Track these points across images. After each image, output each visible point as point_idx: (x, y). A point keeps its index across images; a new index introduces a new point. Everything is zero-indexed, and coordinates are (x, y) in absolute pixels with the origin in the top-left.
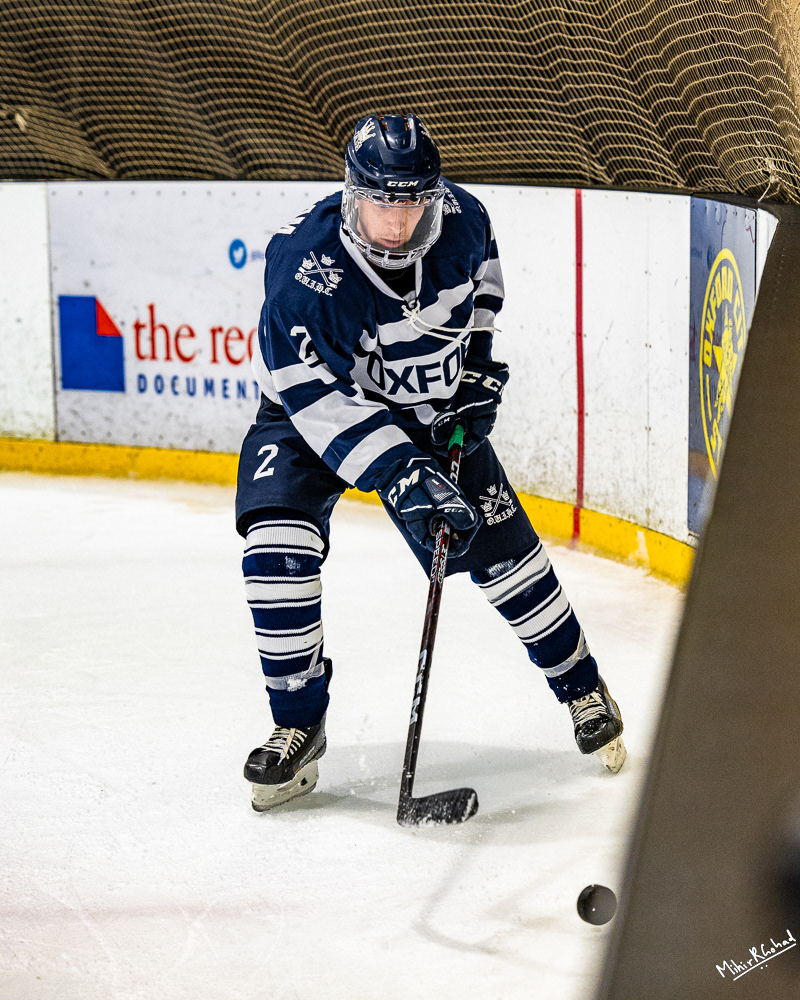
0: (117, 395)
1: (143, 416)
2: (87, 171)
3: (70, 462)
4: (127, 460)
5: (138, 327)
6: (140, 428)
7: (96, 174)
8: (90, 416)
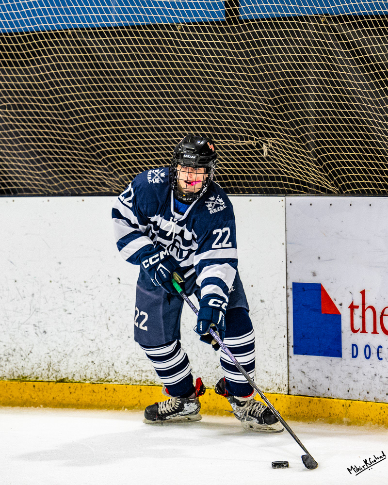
0: (335, 359)
1: (355, 376)
2: (317, 187)
3: (298, 410)
4: (341, 409)
5: (352, 307)
6: (352, 385)
7: (323, 190)
8: (314, 375)
